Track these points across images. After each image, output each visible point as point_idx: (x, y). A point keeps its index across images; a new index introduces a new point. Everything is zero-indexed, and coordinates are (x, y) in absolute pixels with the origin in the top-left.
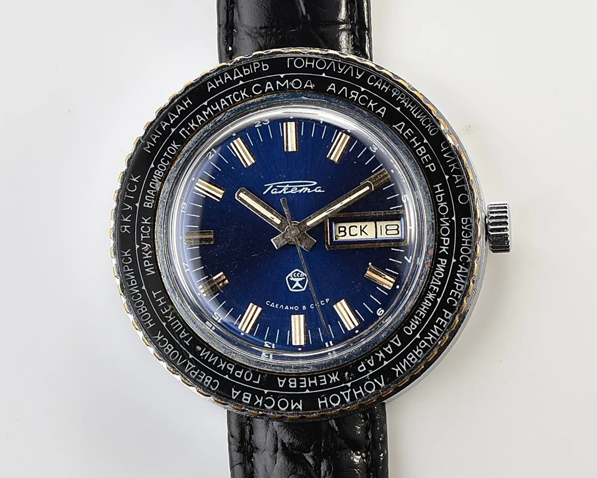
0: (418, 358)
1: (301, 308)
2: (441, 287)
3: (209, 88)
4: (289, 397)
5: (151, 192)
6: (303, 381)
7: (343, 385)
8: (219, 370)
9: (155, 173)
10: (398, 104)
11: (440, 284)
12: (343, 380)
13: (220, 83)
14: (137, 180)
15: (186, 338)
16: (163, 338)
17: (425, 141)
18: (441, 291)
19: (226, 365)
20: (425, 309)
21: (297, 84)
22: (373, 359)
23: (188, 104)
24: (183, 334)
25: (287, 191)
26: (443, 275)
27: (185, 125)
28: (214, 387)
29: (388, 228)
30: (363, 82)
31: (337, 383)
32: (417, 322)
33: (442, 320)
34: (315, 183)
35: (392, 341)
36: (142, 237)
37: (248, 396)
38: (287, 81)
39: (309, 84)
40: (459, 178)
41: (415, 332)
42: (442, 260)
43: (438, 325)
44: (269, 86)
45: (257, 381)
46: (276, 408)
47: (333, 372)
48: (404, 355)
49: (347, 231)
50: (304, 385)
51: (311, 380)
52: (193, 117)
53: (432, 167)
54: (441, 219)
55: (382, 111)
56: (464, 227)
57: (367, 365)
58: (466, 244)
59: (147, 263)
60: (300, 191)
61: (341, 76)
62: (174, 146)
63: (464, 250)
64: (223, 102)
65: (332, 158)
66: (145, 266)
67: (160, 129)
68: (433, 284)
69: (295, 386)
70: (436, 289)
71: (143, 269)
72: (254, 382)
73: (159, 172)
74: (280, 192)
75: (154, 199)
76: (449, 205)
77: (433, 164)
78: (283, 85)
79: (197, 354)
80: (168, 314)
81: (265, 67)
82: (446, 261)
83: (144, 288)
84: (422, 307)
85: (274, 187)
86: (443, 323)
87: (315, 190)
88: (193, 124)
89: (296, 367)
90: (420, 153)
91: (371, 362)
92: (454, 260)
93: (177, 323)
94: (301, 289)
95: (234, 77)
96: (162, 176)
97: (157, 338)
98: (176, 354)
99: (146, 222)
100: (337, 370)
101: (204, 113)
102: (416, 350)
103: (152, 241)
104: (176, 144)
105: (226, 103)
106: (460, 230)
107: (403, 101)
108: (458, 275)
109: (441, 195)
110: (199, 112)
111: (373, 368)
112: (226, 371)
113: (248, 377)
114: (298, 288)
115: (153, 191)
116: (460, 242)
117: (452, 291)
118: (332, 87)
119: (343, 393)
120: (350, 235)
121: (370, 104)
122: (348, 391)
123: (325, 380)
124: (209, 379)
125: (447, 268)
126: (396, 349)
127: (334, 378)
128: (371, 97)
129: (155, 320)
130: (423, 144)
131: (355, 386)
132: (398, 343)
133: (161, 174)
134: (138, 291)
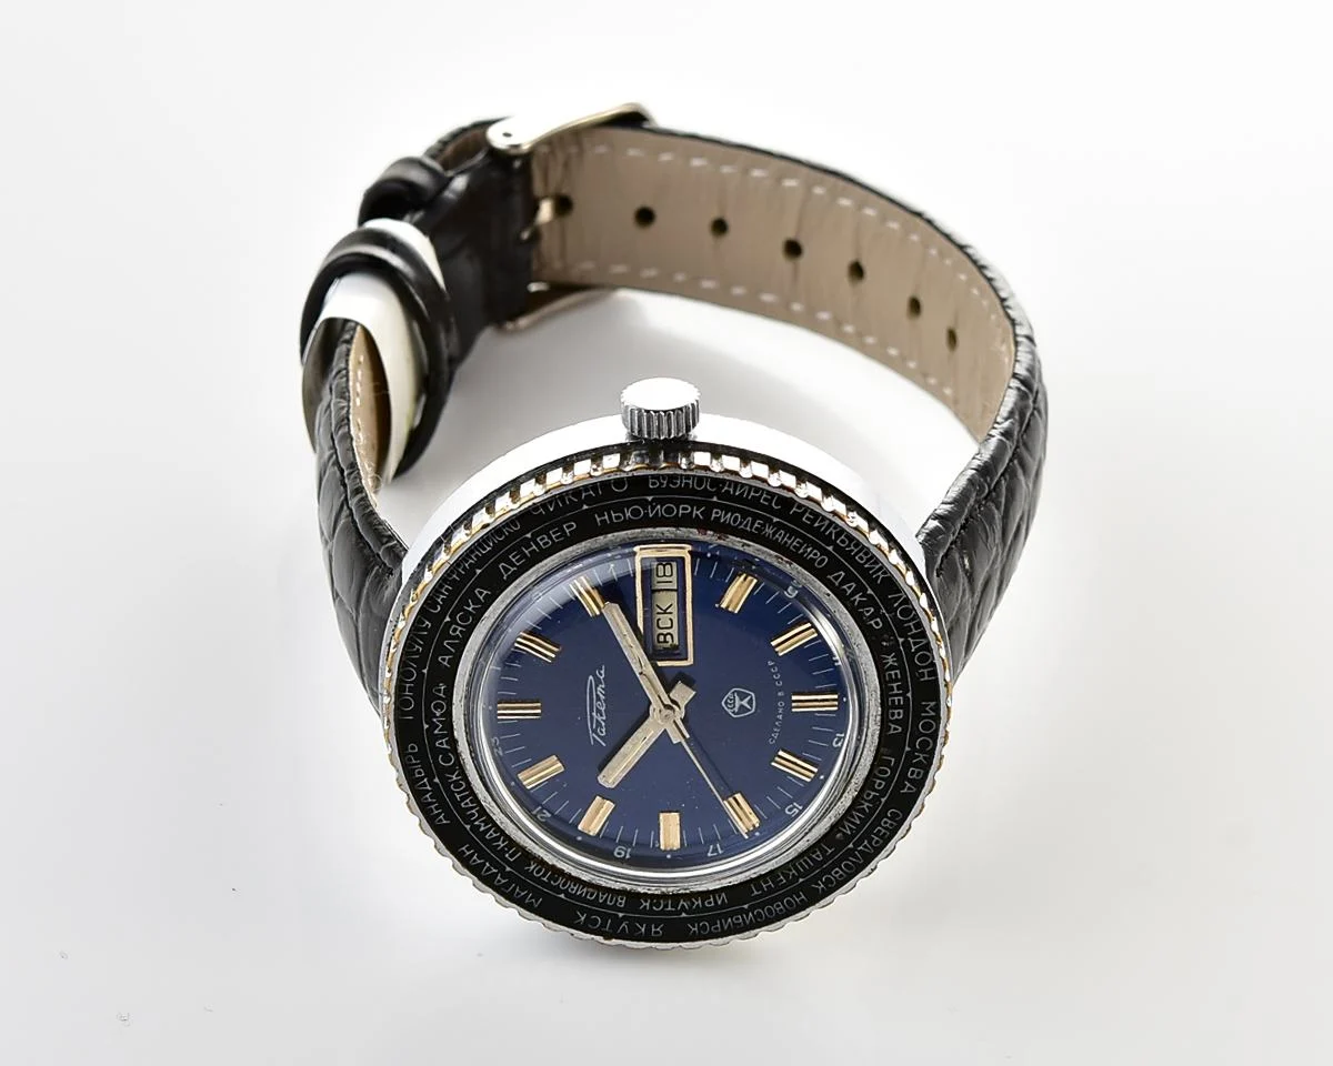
0: (864, 549)
1: (781, 698)
2: (756, 517)
3: (446, 821)
4: (917, 718)
5: (602, 898)
6: (893, 701)
7: (901, 648)
8: (872, 810)
9: (573, 892)
10: (471, 572)
11: (750, 518)
12: (894, 649)
13: (437, 808)
14: (583, 916)
15: (824, 852)
16: (822, 881)
17: (529, 536)
18: (762, 517)
19: (866, 801)
20: (789, 538)
21: (439, 707)
22: (863, 607)
24: (818, 856)
25: (601, 715)
26: (737, 514)
27: (501, 853)
28: (898, 815)
29: (661, 574)
30: (436, 619)
31: (898, 656)
32: (809, 550)
33: (807, 515)
34: (591, 677)
35: (837, 583)
36: (669, 909)
37: (913, 772)
38: (435, 720)
39: (439, 691)
40: (587, 491)
41: (824, 552)
42: (714, 515)
43: (813, 521)
44: (442, 744)
45: (891, 760)
47: (881, 663)
48: (859, 567)
49: (665, 632)
50: (899, 700)
51: (893, 690)
52: (488, 843)
53: (569, 527)
54: (651, 515)
55: (481, 593)
56: (663, 484)
57: (872, 617)
58: (690, 482)
59: (710, 903)
60: (602, 697)
61: (427, 647)
62: (532, 868)
63: (699, 486)
65: (554, 656)
66: (713, 905)
67: (506, 886)
69: (901, 711)
70: (759, 523)
71: (717, 907)
72: (892, 765)
73: (573, 887)
74: (603, 724)
75: (613, 894)
76: (628, 505)
77: (565, 526)
78: (441, 726)
79: (848, 839)
80: (786, 876)
81: (413, 748)
82: (715, 510)
83: (746, 906)
84: (786, 542)
87: (601, 677)
88: (500, 843)
90: (548, 543)
91: (868, 611)
92: (715, 499)
93: (800, 864)
94: (751, 697)
95: (427, 789)
96: (579, 885)
97: (823, 888)
99: (648, 904)
100: (879, 655)
101: (482, 829)
102: (852, 551)
103: (675, 897)
104: (530, 865)
105: (467, 800)
106: (668, 490)
107: (467, 566)
108: (736, 493)
109: (613, 515)
110: (481, 835)
111: (877, 609)
112: (876, 800)
113: (885, 772)
114: (750, 702)
115: (600, 896)
116: (686, 490)
117: (761, 501)
118: (445, 661)
119: (914, 647)
120: (671, 627)
121: (470, 609)
122: (911, 641)
123: (893, 672)
124: (886, 823)
125: (727, 509)
126: (849, 578)
127: (890, 660)
128: (459, 608)
129: (795, 892)
130: (533, 539)
131: (904, 632)
132: (840, 575)
133: (575, 885)
134: (750, 914)
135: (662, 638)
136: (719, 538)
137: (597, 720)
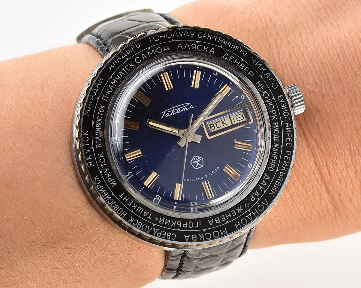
0: (282, 183)
1: (204, 177)
2: (280, 139)
3: (110, 68)
4: (218, 229)
5: (98, 138)
6: (223, 217)
7: (246, 212)
8: (173, 227)
9: (96, 126)
10: (220, 44)
11: (279, 137)
12: (245, 209)
13: (115, 63)
14: (87, 134)
15: (148, 215)
16: (134, 220)
17: (242, 60)
18: (281, 141)
19: (176, 223)
20: (276, 154)
21: (159, 50)
23: (101, 81)
24: (145, 214)
25: (174, 113)
26: (279, 132)
27: (104, 93)
28: (173, 237)
29: (237, 117)
30: (196, 38)
31: (242, 212)
32: (274, 163)
33: (288, 157)
34: (189, 104)
35: (264, 178)
36: (102, 166)
37: (195, 236)
38: (153, 50)
39: (166, 48)
40: (268, 75)
41: (275, 169)
42: (275, 123)
43: (285, 160)
44: (144, 56)
45: (197, 226)
48: (274, 183)
49: (215, 126)
50: (224, 219)
51: (227, 215)
52: (107, 87)
53: (251, 73)
54: (267, 101)
55: (213, 50)
56: (281, 101)
57: (255, 196)
58: (285, 110)
59: (110, 180)
60: (182, 111)
61: (183, 38)
63: (285, 114)
64: (121, 74)
67: (90, 100)
68: (275, 139)
69: (219, 222)
70: (278, 141)
71: (109, 183)
72: (195, 227)
73: (99, 125)
75: (101, 142)
76: (268, 91)
77: (251, 71)
78: (152, 54)
79: (157, 222)
80: (132, 205)
82: (277, 123)
83: (113, 194)
84: (274, 153)
87: (190, 108)
88: (109, 92)
90: (242, 67)
91: (257, 194)
92: (282, 122)
93: (140, 208)
94: (201, 166)
95: (122, 57)
97: (131, 221)
98: (145, 226)
99: (101, 157)
100: (240, 205)
101: (112, 83)
102: (279, 179)
103: (109, 166)
104: (102, 106)
105: (123, 74)
106: (279, 104)
107: (222, 42)
108: (287, 129)
109: (262, 87)
110: (109, 83)
111: (259, 197)
112: (177, 227)
113: (191, 225)
114: (199, 166)
116: (282, 110)
117: (287, 139)
118: (180, 46)
119: (247, 216)
120: (217, 128)
121: (204, 49)
122: (250, 214)
123: (235, 212)
124: (169, 234)
125: (280, 127)
126: (268, 182)
127: (239, 210)
128: (203, 45)
130: (242, 62)
131: (253, 210)
132: (268, 178)
133: (100, 126)
134: (110, 198)
135: (212, 126)
136: (268, 128)
137: (172, 112)
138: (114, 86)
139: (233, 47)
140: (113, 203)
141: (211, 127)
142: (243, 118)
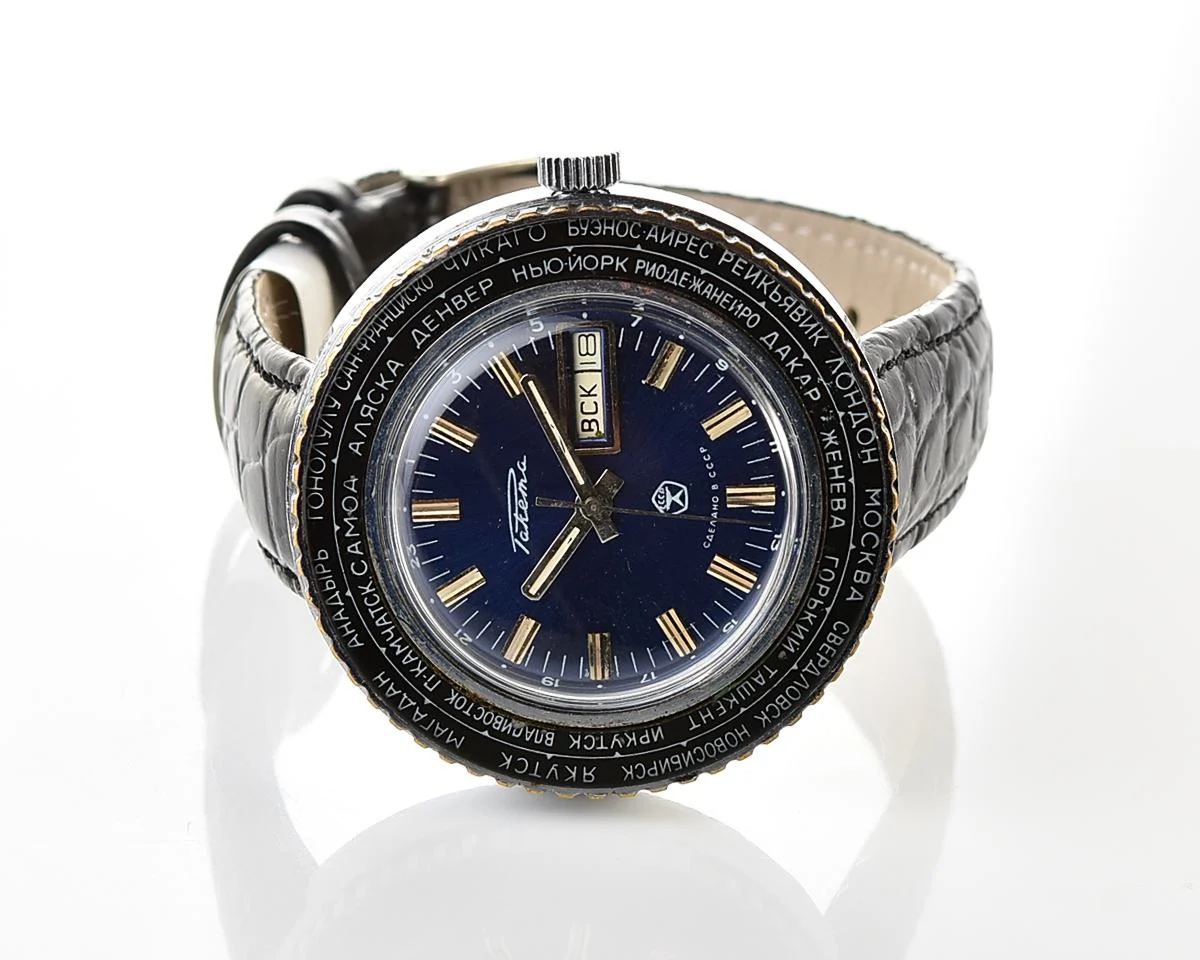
0: (797, 304)
1: (715, 493)
2: (682, 268)
3: (359, 644)
4: (861, 510)
5: (529, 734)
6: (835, 488)
7: (842, 424)
8: (817, 622)
9: (498, 728)
10: (382, 341)
11: (676, 270)
12: (834, 424)
13: (350, 628)
14: (508, 758)
15: (766, 674)
16: (765, 711)
17: (443, 296)
18: (688, 269)
19: (810, 611)
20: (719, 293)
21: (350, 504)
22: (799, 376)
23: (384, 678)
24: (760, 680)
25: (524, 516)
26: (663, 266)
27: (419, 682)
28: (845, 630)
29: (584, 352)
30: (346, 398)
31: (839, 433)
32: (740, 307)
33: (737, 265)
34: (512, 471)
35: (771, 346)
36: (602, 747)
37: (859, 575)
38: (346, 520)
39: (350, 485)
40: (503, 241)
41: (756, 309)
42: (638, 267)
43: (743, 273)
44: (354, 549)
45: (835, 561)
46: (878, 530)
47: (821, 441)
48: (794, 327)
49: (589, 417)
50: (841, 487)
51: (834, 475)
52: (405, 669)
53: (485, 285)
54: (571, 269)
55: (393, 366)
56: (583, 231)
57: (809, 386)
58: (612, 228)
59: (645, 740)
60: (524, 494)
61: (336, 432)
62: (453, 698)
63: (622, 233)
64: (381, 622)
65: (471, 444)
66: (648, 741)
67: (425, 722)
68: (678, 281)
69: (844, 500)
70: (686, 276)
71: (653, 745)
72: (836, 566)
73: (497, 722)
74: (526, 527)
75: (541, 730)
76: (548, 256)
77: (480, 284)
78: (353, 527)
79: (792, 658)
80: (727, 705)
81: (323, 555)
82: (639, 261)
83: (684, 743)
84: (715, 298)
85: (517, 536)
86: (741, 264)
87: (523, 470)
88: (418, 669)
89: (814, 500)
90: (462, 304)
91: (804, 380)
92: (639, 248)
93: (742, 689)
94: (683, 493)
95: (339, 605)
96: (502, 719)
97: (766, 720)
98: (791, 691)
99: (578, 742)
100: (818, 433)
101: (398, 652)
102: (786, 307)
103: (608, 733)
104: (450, 696)
105: (382, 618)
106: (589, 239)
107: (377, 333)
108: (662, 242)
109: (532, 269)
110: (398, 660)
111: (815, 376)
112: (819, 611)
113: (828, 575)
114: (682, 498)
115: (527, 732)
116: (608, 238)
117: (688, 250)
118: (356, 447)
119: (855, 424)
120: (596, 412)
121: (382, 385)
122: (852, 415)
123: (833, 453)
124: (832, 638)
125: (652, 260)
126: (784, 340)
127: (831, 438)
128: (370, 385)
129: (736, 725)
130: (448, 299)
131: (843, 404)
132: (774, 336)
133: (499, 720)
134: (689, 753)
135: (586, 425)
137: (519, 523)
138: (408, 651)
139: (401, 309)
140: (704, 751)
141: (590, 430)
142: (592, 338)
